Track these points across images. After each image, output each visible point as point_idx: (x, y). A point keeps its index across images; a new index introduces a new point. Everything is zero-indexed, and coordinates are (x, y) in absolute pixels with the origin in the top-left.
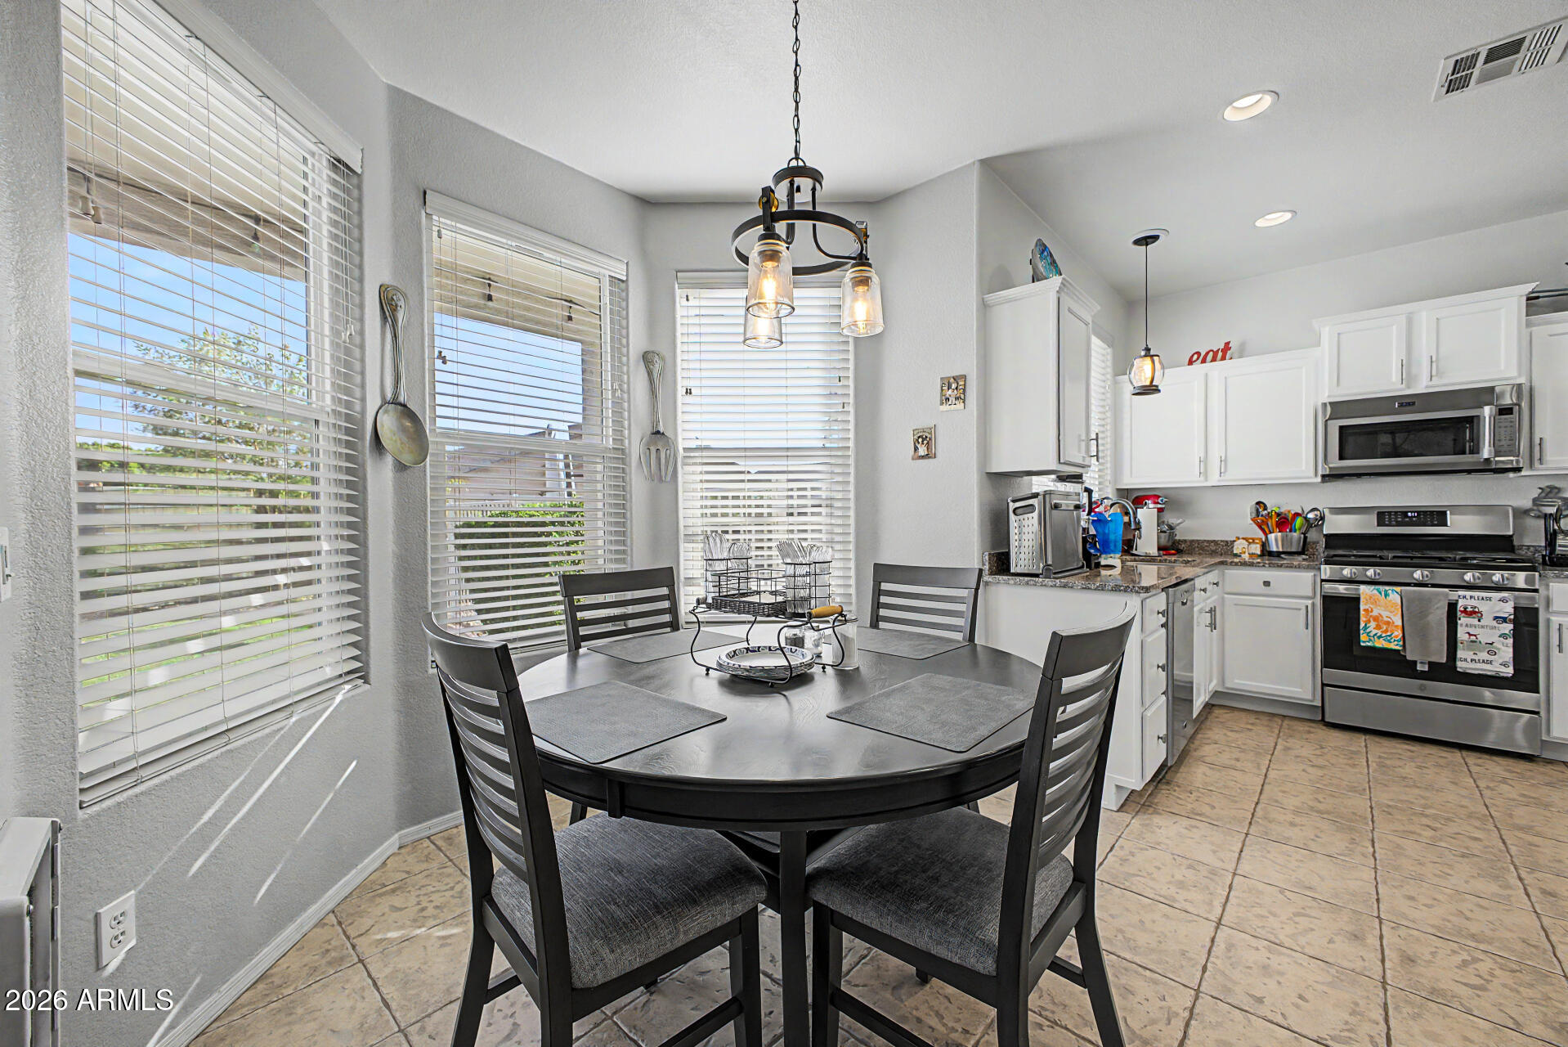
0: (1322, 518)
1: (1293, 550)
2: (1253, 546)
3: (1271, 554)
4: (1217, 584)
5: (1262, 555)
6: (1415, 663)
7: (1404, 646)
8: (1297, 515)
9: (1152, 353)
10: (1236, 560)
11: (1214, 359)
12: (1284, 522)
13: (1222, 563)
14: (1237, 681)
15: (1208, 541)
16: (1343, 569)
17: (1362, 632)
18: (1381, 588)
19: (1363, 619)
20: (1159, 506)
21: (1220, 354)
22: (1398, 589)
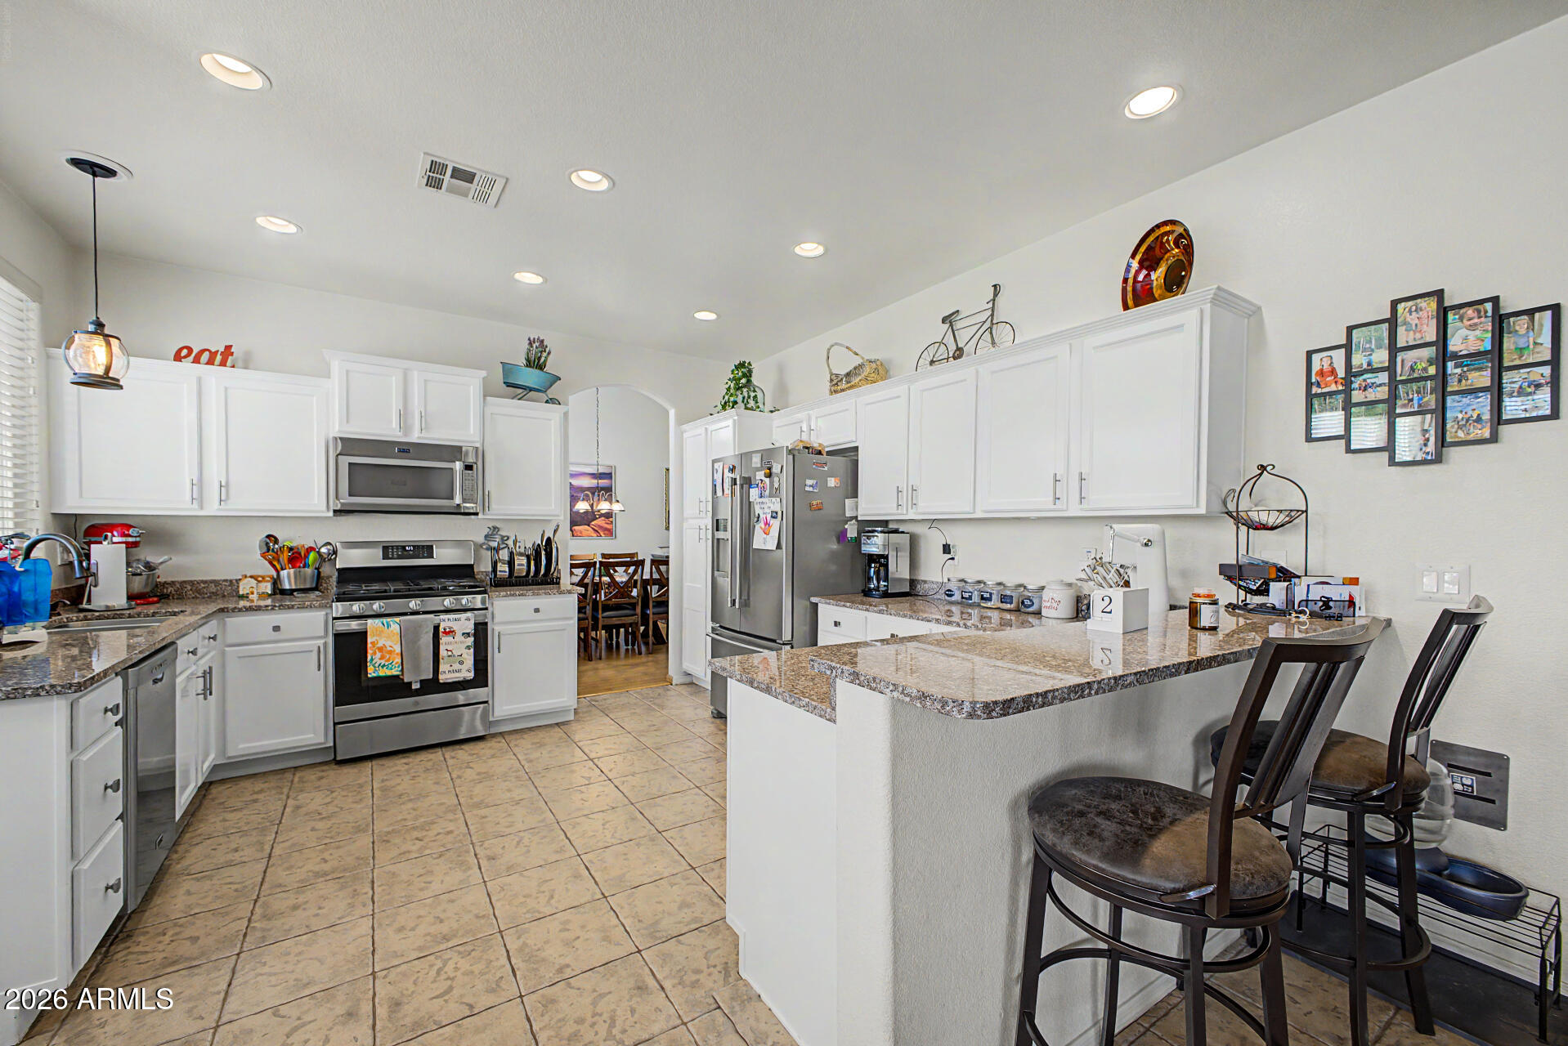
0: (335, 552)
1: (308, 586)
2: (263, 585)
3: (283, 592)
4: (214, 638)
5: (274, 593)
6: (410, 684)
7: (402, 670)
8: (311, 549)
9: (107, 331)
10: (242, 603)
11: (210, 362)
12: (296, 557)
13: (222, 610)
14: (241, 746)
15: (205, 582)
16: (352, 605)
17: (368, 664)
18: (385, 620)
19: (370, 652)
20: (130, 539)
21: (219, 358)
22: (397, 619)
